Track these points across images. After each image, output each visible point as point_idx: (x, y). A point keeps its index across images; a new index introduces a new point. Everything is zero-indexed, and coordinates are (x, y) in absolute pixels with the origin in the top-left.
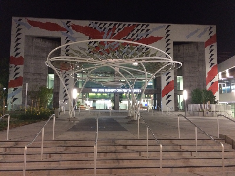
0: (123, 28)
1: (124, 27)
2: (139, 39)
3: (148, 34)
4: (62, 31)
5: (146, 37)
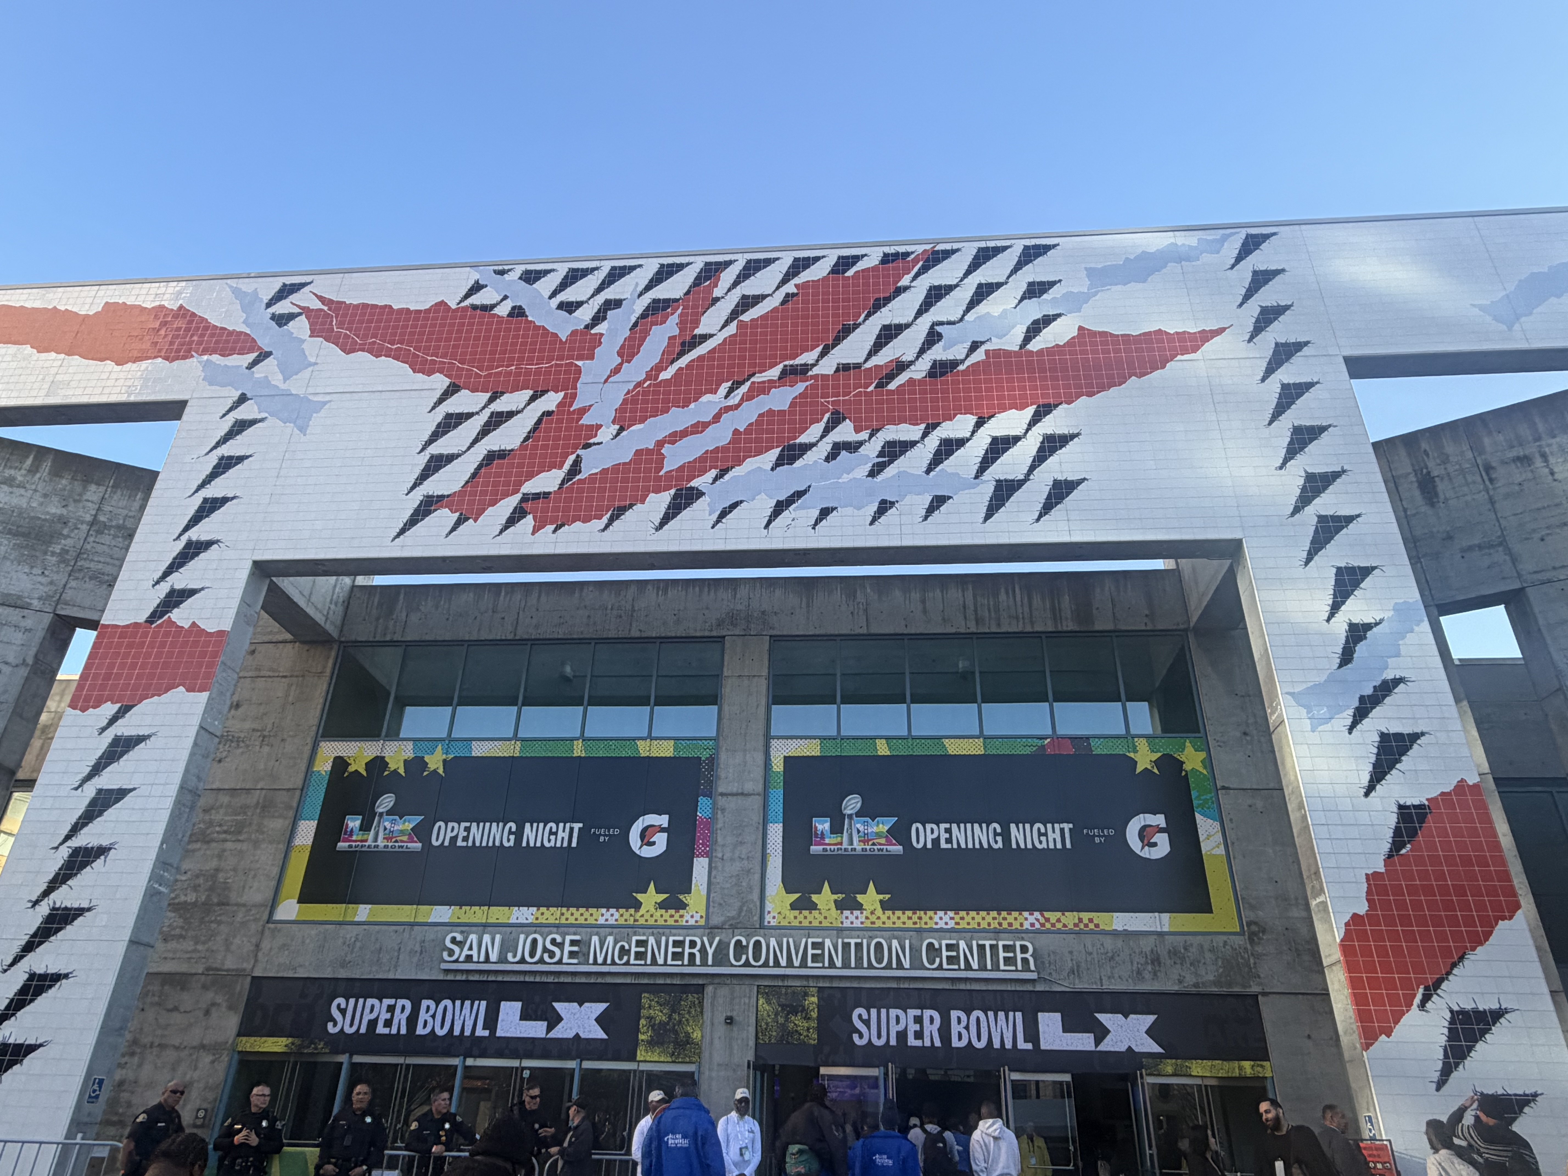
0: (790, 288)
1: (797, 280)
2: (954, 364)
3: (1047, 320)
4: (216, 358)
5: (1027, 339)
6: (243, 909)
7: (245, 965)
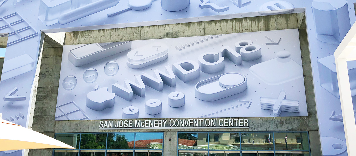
6: (50, 117)
7: (53, 130)
